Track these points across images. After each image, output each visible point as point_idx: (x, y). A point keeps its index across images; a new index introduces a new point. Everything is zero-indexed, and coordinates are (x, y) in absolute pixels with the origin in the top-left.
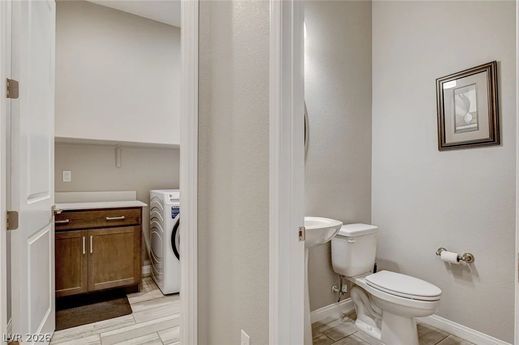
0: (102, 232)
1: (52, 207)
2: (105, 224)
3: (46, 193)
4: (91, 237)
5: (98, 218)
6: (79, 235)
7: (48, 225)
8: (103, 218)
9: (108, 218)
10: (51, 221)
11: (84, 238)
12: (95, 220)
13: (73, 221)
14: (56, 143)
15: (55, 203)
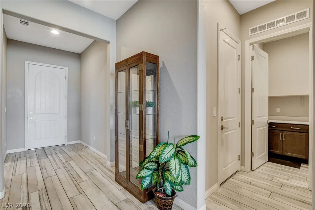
0: (289, 133)
1: (267, 121)
2: (290, 130)
3: (265, 116)
4: (284, 134)
5: (287, 127)
6: (279, 133)
7: (265, 126)
8: (289, 127)
9: (291, 128)
10: (266, 125)
11: (281, 134)
12: (286, 128)
13: (277, 127)
14: (269, 97)
15: (269, 119)
